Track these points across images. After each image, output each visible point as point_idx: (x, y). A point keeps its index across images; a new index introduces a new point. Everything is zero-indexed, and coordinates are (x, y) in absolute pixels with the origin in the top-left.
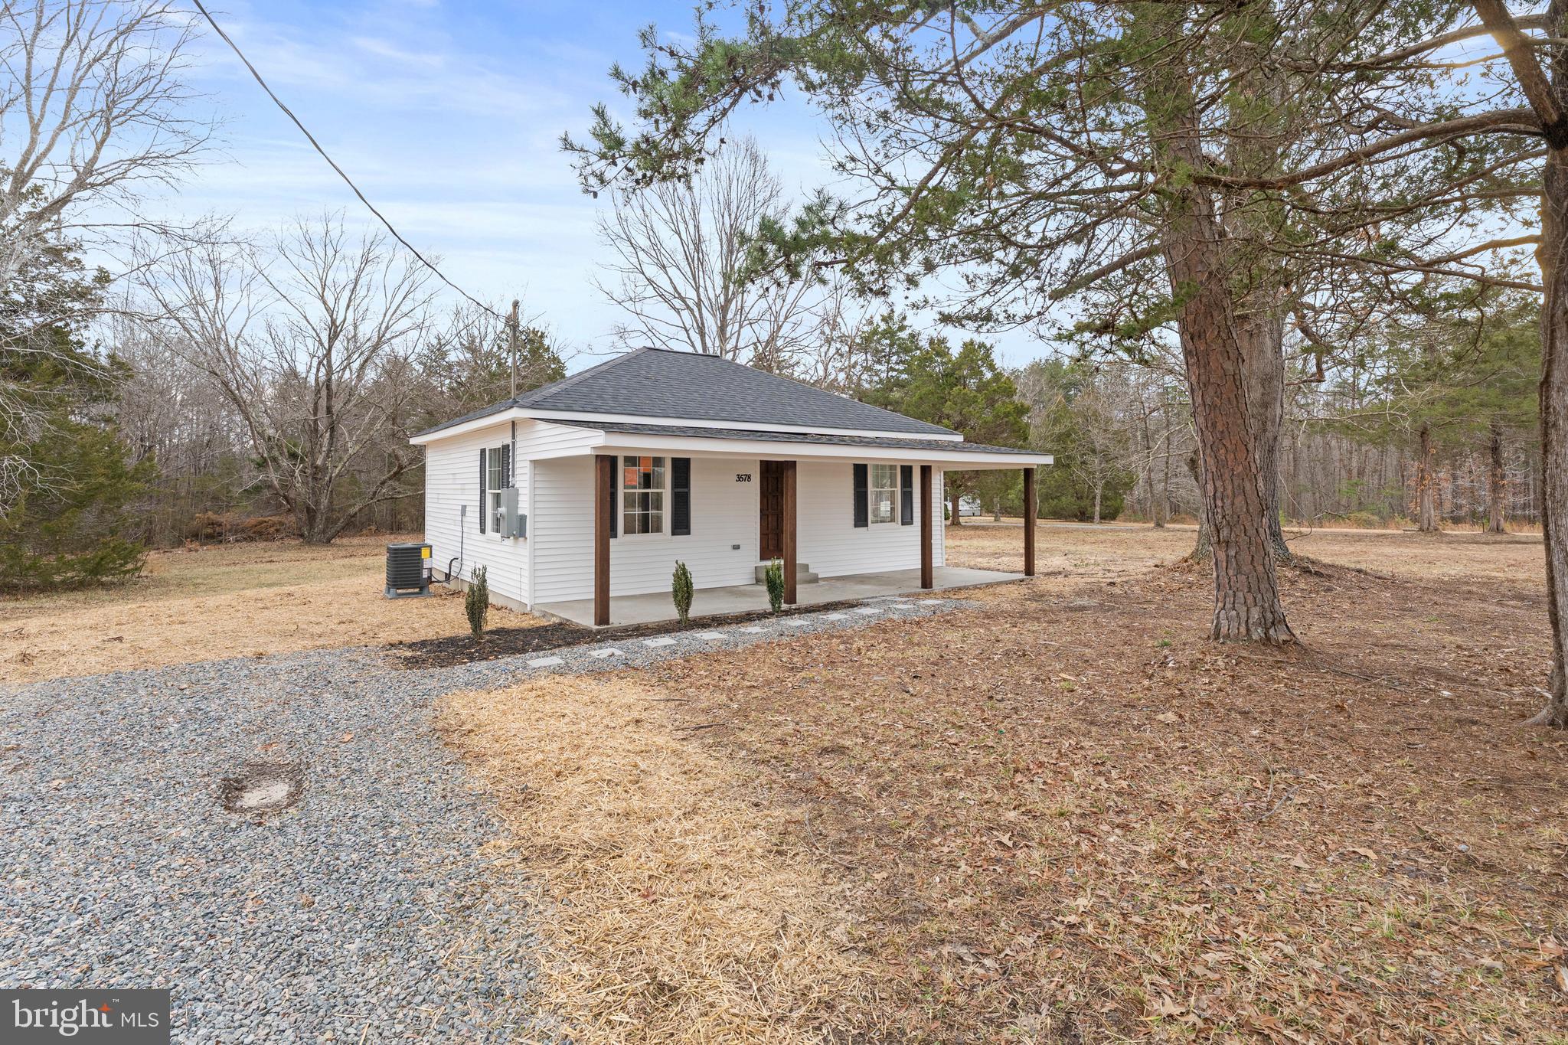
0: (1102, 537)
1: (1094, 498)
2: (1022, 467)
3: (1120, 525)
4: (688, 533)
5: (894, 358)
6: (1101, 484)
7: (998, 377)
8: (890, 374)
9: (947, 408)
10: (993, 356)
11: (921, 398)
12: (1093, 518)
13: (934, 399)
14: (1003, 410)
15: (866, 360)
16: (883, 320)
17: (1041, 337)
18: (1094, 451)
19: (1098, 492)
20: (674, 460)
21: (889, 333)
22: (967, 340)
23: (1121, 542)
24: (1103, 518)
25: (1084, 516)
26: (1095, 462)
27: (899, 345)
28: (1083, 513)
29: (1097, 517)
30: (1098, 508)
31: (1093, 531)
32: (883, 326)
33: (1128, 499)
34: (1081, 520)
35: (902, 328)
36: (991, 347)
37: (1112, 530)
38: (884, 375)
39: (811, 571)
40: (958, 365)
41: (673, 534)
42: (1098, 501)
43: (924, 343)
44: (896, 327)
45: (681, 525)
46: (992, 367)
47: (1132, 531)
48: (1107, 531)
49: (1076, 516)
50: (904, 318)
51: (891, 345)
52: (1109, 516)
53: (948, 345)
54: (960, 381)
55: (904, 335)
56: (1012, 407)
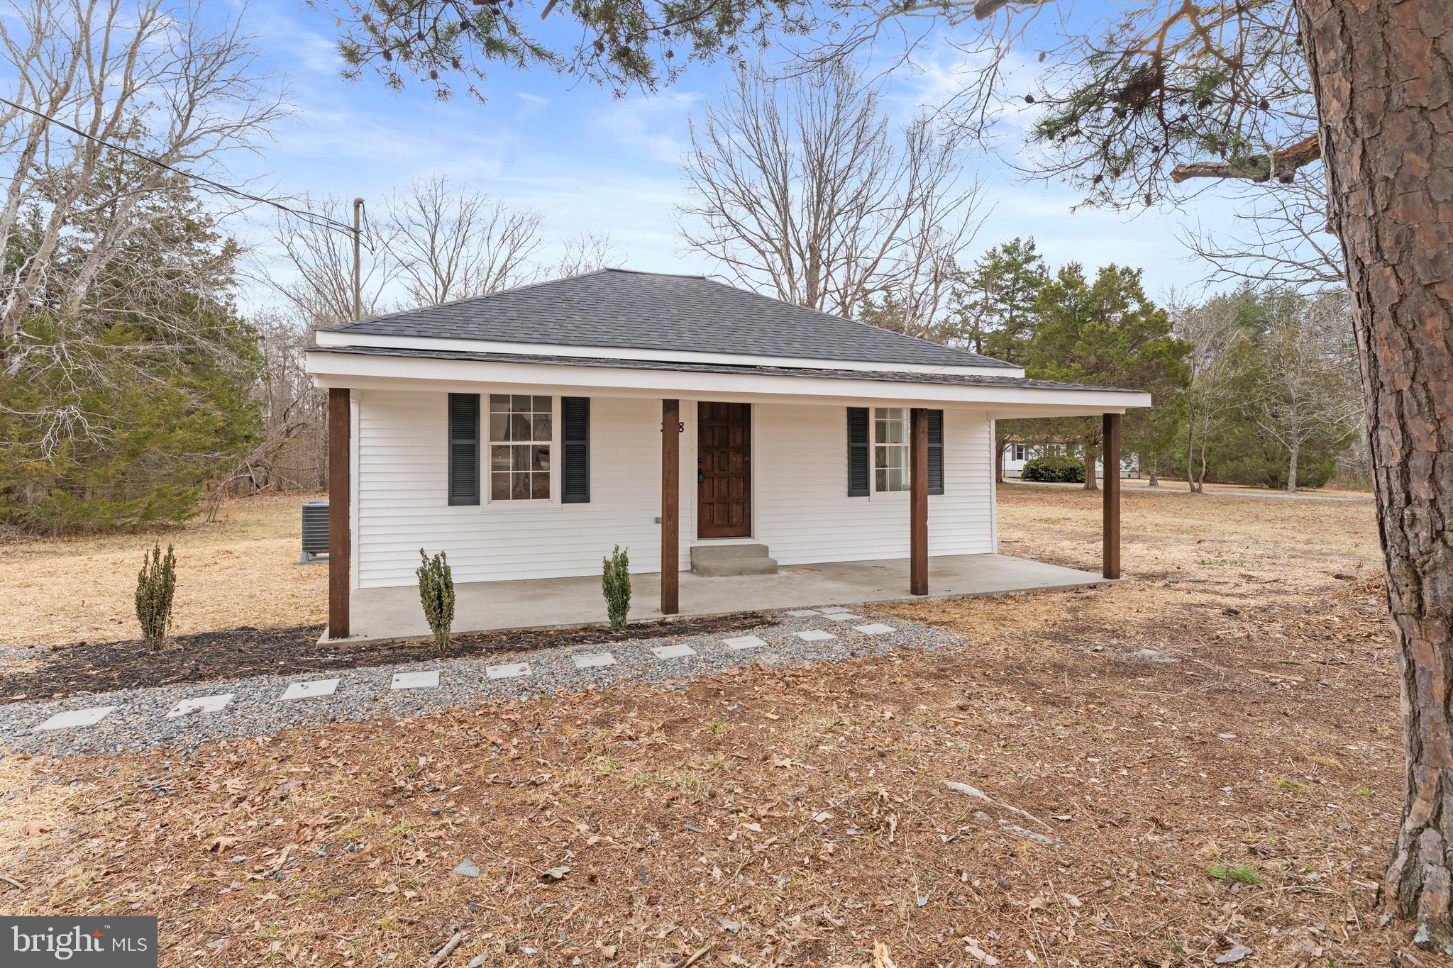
0: (1288, 512)
1: (1289, 460)
2: (1101, 413)
3: (1328, 494)
4: (587, 500)
5: (1020, 296)
6: (1297, 442)
7: (1147, 309)
8: (1015, 313)
9: (1077, 349)
10: (1141, 284)
11: (1045, 338)
12: (1287, 484)
13: (1061, 339)
14: (1152, 349)
15: (987, 298)
16: (1005, 251)
17: (1202, 254)
18: (1289, 401)
19: (1294, 452)
20: (566, 401)
21: (1013, 266)
22: (1106, 266)
23: (1317, 520)
24: (1302, 484)
25: (1275, 482)
26: (1290, 414)
27: (1024, 278)
28: (1275, 479)
29: (1292, 484)
30: (1293, 473)
31: (1280, 503)
32: (1006, 257)
33: (1343, 460)
34: (1272, 487)
35: (1029, 259)
36: (1139, 271)
37: (1311, 502)
38: (1007, 315)
39: (771, 556)
40: (1095, 296)
41: (563, 501)
42: (1293, 463)
43: (1054, 276)
44: (1020, 259)
45: (577, 488)
46: (1140, 298)
47: (1340, 504)
48: (1303, 502)
49: (1266, 482)
50: (1032, 248)
51: (1016, 280)
52: (1313, 480)
53: (1082, 273)
54: (1099, 315)
55: (1032, 267)
56: (1164, 345)
